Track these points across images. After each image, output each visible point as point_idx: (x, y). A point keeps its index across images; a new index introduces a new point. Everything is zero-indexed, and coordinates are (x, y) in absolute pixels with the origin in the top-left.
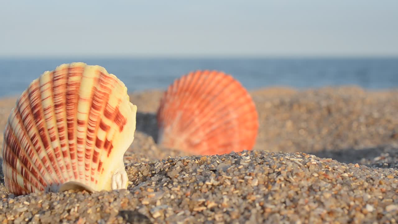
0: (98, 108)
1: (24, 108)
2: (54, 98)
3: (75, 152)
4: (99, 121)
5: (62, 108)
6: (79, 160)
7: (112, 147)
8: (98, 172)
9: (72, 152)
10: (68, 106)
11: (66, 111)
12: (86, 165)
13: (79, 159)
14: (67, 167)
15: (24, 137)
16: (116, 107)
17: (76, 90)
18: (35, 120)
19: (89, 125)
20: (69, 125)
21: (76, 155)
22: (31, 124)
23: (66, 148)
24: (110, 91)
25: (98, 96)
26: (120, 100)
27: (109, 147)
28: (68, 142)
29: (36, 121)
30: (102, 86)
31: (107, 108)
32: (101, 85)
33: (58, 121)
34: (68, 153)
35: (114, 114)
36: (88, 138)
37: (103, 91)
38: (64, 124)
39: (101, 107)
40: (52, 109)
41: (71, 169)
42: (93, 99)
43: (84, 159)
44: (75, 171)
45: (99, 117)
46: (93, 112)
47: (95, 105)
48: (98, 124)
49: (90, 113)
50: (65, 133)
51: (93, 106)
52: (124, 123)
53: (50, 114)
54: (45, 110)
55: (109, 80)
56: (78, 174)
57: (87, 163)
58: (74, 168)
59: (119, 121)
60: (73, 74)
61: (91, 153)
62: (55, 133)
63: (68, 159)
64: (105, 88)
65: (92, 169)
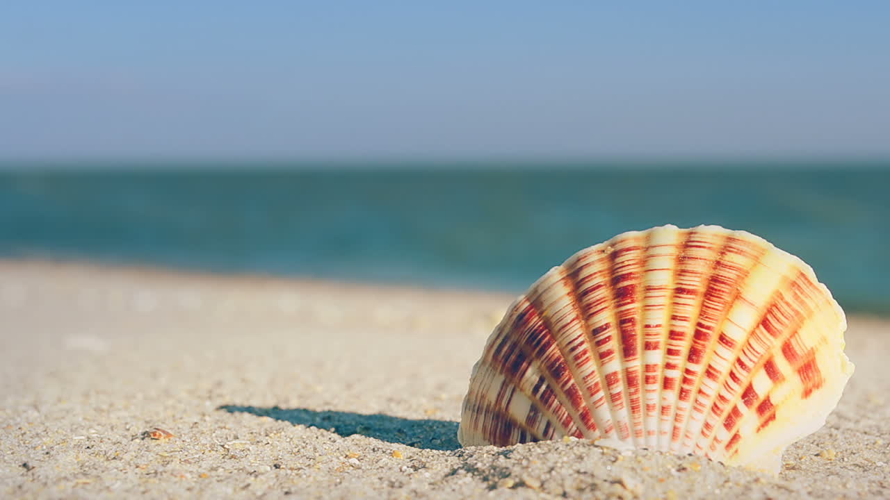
0: (774, 332)
1: (595, 271)
2: (680, 275)
3: (693, 389)
4: (766, 357)
5: (693, 299)
6: (695, 408)
7: (773, 417)
8: (724, 451)
9: (686, 387)
10: (709, 299)
11: (702, 308)
12: (707, 425)
13: (697, 407)
14: (664, 409)
15: (575, 322)
16: (812, 348)
17: (736, 281)
18: (616, 300)
19: (744, 353)
20: (698, 335)
21: (693, 395)
22: (602, 304)
23: (676, 375)
24: (811, 313)
25: (782, 310)
26: (824, 340)
27: (767, 414)
28: (685, 365)
29: (618, 302)
30: (796, 297)
31: (793, 342)
32: (796, 294)
33: (674, 318)
34: (677, 385)
35: (802, 358)
36: (732, 375)
37: (795, 305)
38: (688, 328)
39: (780, 332)
40: (668, 293)
41: (669, 418)
42: (770, 311)
43: (707, 409)
44: (678, 425)
45: (769, 348)
46: (762, 333)
47: (769, 321)
48: (763, 362)
49: (753, 333)
50: (684, 346)
51: (765, 323)
52: (817, 386)
53: (662, 299)
54: (649, 289)
55: (814, 293)
56: (681, 433)
57: (711, 422)
58: (677, 418)
59: (807, 375)
60: (738, 250)
61: (727, 409)
62: (662, 338)
63: (672, 396)
64: (802, 302)
65: (715, 439)
